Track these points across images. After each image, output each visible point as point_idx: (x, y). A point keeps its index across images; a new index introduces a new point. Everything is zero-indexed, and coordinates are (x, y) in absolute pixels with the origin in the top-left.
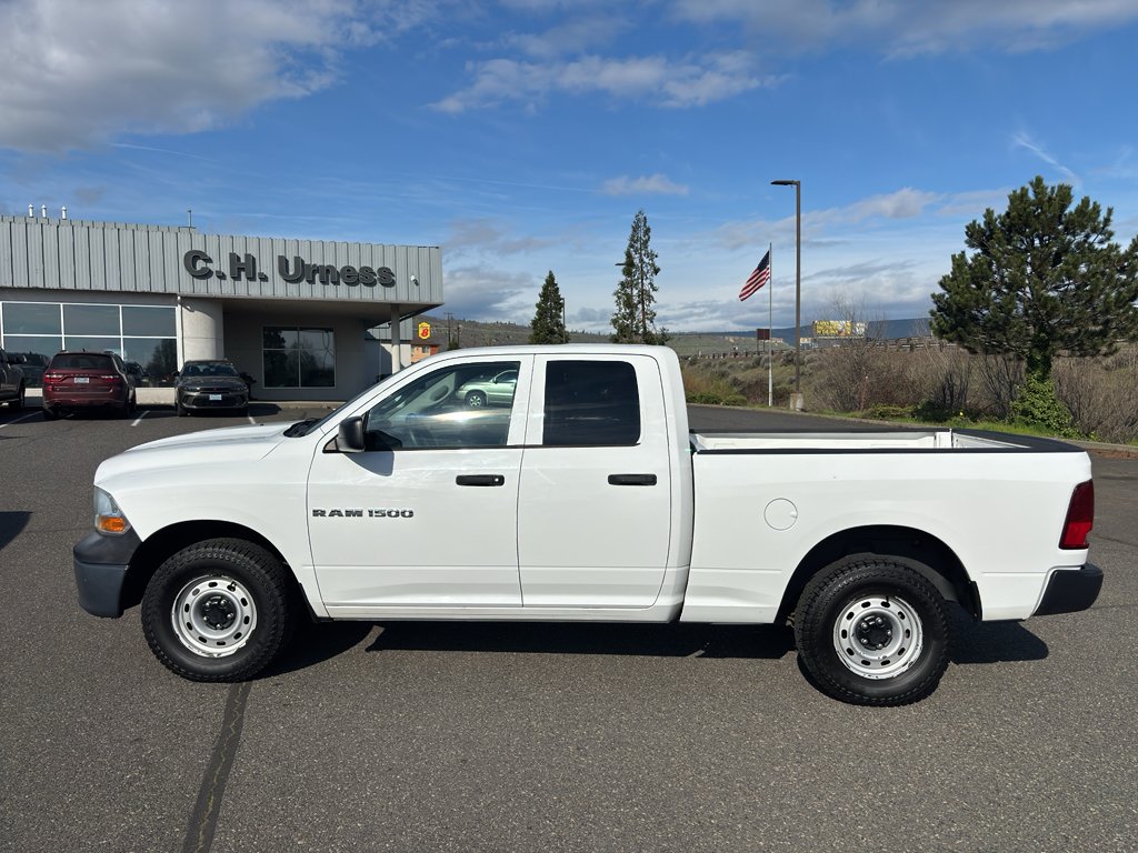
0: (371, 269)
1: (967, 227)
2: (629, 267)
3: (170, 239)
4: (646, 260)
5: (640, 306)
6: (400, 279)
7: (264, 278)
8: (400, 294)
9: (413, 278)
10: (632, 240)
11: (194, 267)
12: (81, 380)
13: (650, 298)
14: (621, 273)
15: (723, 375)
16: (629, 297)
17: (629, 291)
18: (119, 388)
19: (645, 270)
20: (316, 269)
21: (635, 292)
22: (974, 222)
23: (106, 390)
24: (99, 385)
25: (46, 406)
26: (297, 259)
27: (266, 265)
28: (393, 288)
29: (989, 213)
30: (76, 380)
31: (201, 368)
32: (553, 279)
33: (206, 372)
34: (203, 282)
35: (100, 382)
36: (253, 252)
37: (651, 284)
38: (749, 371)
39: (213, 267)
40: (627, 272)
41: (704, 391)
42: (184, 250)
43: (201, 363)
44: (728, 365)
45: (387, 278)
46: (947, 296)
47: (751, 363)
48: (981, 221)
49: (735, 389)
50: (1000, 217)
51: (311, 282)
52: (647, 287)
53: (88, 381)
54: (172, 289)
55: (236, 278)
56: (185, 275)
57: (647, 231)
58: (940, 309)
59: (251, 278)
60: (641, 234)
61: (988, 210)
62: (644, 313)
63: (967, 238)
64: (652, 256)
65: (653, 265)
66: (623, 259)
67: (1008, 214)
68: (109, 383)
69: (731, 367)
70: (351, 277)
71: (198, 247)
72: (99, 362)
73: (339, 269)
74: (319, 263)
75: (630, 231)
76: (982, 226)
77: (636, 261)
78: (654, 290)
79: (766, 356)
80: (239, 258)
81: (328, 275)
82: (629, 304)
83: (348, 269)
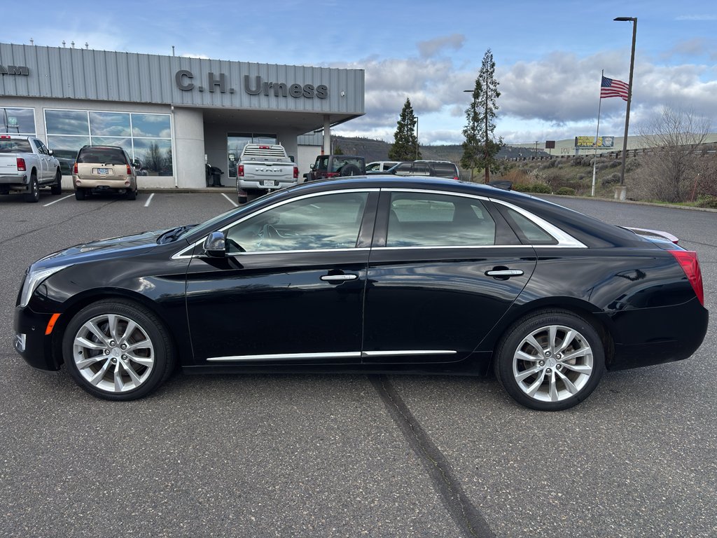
0: (312, 86)
2: (478, 91)
4: (491, 86)
6: (333, 92)
7: (234, 93)
8: (332, 105)
9: (342, 94)
10: (481, 72)
11: (182, 83)
13: (493, 115)
14: (471, 97)
16: (476, 114)
17: (476, 109)
19: (490, 93)
21: (481, 110)
26: (258, 78)
27: (236, 83)
28: (328, 101)
32: (409, 104)
34: (189, 95)
37: (494, 104)
38: (546, 170)
39: (196, 83)
40: (476, 96)
42: (175, 70)
45: (323, 93)
51: (267, 95)
52: (491, 107)
54: (168, 102)
55: (214, 92)
56: (176, 90)
57: (493, 65)
59: (224, 92)
60: (488, 67)
62: (487, 126)
64: (494, 83)
65: (495, 90)
66: (473, 87)
70: (296, 92)
73: (288, 87)
74: (274, 82)
75: (481, 65)
77: (484, 87)
78: (496, 108)
79: (558, 159)
80: (215, 77)
82: (476, 119)
83: (296, 87)
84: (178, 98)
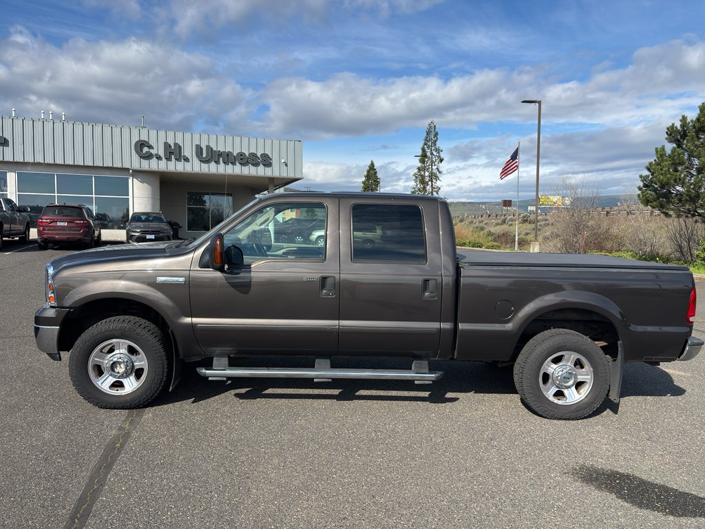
0: (256, 154)
1: (668, 129)
2: (423, 157)
3: (126, 131)
4: (435, 153)
5: (430, 183)
6: (275, 162)
7: (187, 160)
8: (275, 171)
9: (283, 161)
10: (426, 140)
11: (142, 151)
12: (62, 224)
13: (437, 178)
14: (418, 161)
15: (482, 229)
16: (423, 177)
17: (423, 173)
18: (87, 230)
19: (434, 160)
20: (220, 154)
21: (427, 174)
22: (673, 124)
23: (78, 231)
24: (73, 227)
25: (39, 241)
26: (208, 147)
27: (188, 151)
28: (270, 168)
29: (684, 118)
30: (59, 224)
31: (143, 217)
32: (374, 166)
33: (147, 220)
34: (147, 162)
35: (74, 225)
36: (179, 142)
37: (438, 169)
38: (498, 227)
39: (154, 152)
40: (422, 161)
41: (472, 239)
42: (135, 139)
43: (143, 214)
44: (485, 222)
45: (266, 161)
46: (651, 177)
47: (499, 221)
48: (678, 124)
49: (490, 238)
50: (692, 121)
51: (217, 162)
52: (435, 171)
53: (66, 224)
54: (127, 165)
55: (169, 159)
56: (135, 157)
57: (436, 135)
58: (645, 186)
59: (178, 159)
60: (432, 136)
61: (683, 117)
62: (433, 188)
63: (667, 136)
64: (438, 151)
65: (439, 157)
66: (420, 153)
67: (698, 119)
68: (81, 226)
69: (486, 224)
70: (244, 160)
71: (144, 137)
72: (74, 211)
73: (235, 154)
75: (425, 134)
76: (679, 128)
77: (428, 154)
78: (440, 172)
79: (510, 217)
80: (170, 146)
81: (228, 158)
82: (423, 182)
83: (241, 154)
84: (136, 163)
